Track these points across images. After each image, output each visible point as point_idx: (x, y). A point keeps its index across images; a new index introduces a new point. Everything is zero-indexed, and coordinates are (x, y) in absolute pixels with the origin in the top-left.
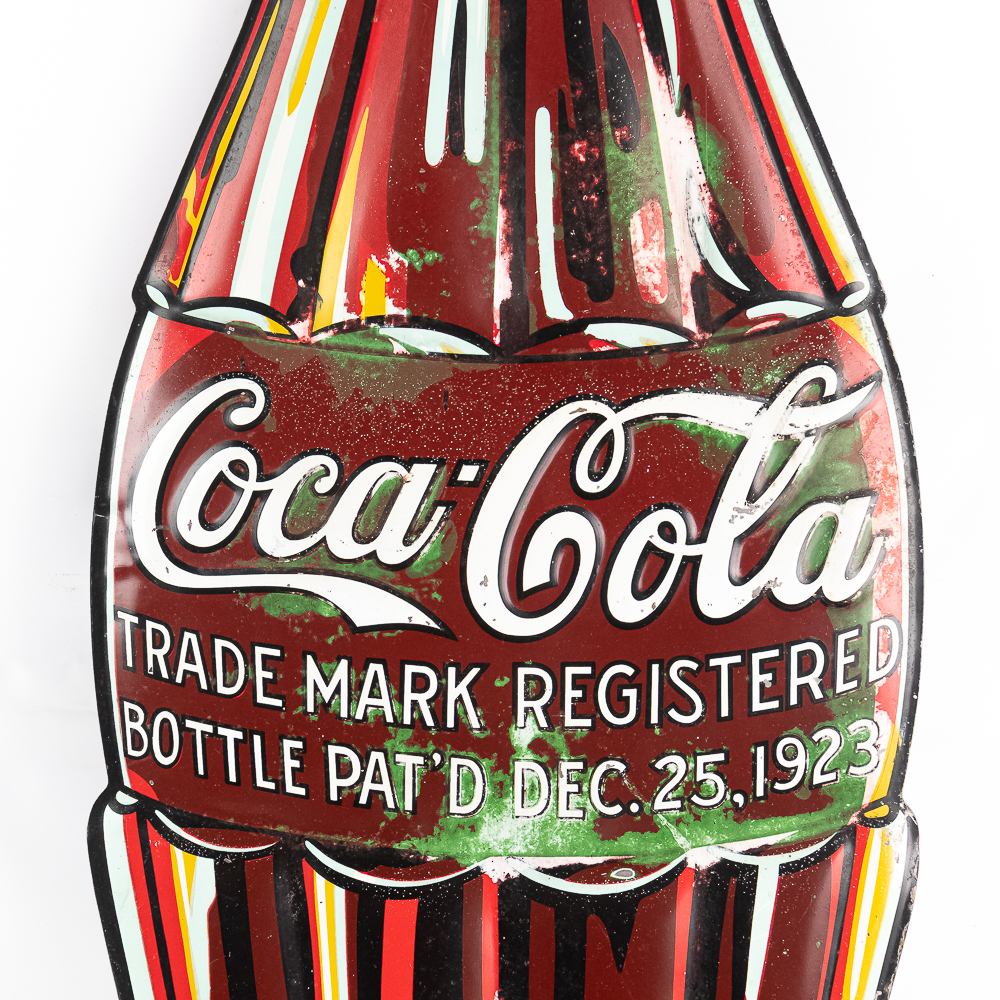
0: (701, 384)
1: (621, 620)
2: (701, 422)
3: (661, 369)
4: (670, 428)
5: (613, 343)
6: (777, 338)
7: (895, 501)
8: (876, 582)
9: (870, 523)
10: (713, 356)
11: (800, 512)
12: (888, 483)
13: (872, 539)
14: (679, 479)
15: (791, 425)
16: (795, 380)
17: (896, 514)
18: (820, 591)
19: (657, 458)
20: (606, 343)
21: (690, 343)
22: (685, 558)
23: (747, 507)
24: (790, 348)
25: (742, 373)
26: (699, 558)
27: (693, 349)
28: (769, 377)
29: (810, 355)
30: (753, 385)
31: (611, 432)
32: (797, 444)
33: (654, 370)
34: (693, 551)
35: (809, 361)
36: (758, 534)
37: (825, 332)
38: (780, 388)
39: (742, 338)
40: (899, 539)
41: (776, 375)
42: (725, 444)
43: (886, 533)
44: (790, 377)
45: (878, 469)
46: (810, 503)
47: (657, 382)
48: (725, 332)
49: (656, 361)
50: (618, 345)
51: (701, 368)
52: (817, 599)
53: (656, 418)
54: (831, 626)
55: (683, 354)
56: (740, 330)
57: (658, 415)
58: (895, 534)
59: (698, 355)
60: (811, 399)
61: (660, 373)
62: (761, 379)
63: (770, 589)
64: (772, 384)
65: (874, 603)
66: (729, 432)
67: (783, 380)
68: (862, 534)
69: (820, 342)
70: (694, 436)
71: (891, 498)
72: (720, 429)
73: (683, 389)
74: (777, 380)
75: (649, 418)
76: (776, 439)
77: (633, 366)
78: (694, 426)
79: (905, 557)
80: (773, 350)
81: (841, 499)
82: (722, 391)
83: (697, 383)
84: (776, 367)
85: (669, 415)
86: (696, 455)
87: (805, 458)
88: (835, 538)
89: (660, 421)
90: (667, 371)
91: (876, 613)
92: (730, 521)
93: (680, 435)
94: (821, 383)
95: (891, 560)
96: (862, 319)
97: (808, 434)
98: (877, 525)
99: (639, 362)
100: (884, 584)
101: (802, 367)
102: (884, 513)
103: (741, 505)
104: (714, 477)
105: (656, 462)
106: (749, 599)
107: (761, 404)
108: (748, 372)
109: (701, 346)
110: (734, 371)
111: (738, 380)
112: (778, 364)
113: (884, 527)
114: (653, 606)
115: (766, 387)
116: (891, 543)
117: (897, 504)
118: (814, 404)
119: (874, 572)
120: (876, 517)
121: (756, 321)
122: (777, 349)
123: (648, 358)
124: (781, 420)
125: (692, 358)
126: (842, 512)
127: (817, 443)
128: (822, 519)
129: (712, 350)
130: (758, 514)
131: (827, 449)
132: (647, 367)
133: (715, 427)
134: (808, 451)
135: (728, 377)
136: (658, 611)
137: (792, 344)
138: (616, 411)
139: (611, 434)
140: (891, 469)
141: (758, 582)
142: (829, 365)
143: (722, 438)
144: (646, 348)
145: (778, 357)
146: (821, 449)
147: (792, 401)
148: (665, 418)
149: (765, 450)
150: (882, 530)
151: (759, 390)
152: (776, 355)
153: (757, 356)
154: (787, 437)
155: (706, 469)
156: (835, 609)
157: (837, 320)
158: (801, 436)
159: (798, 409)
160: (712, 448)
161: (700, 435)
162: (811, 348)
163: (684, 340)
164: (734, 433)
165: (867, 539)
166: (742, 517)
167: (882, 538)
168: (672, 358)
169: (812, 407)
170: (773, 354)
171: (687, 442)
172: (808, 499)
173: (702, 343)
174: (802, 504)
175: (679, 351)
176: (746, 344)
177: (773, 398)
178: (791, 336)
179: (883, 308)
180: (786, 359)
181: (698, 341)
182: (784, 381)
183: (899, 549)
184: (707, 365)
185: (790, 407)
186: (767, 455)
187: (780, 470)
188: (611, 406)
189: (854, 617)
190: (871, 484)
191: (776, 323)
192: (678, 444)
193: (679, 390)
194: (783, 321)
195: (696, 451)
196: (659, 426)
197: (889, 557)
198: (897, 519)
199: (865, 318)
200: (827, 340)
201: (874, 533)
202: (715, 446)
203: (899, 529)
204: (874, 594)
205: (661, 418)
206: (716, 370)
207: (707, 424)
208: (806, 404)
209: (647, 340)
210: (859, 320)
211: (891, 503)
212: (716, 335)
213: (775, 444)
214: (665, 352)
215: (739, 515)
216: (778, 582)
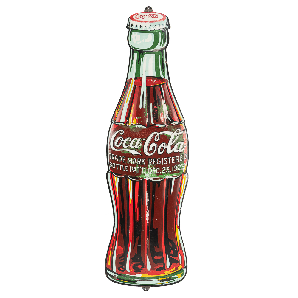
1: (159, 154)
4: (164, 135)
6: (174, 126)
14: (165, 140)
19: (162, 138)
20: (158, 126)
24: (176, 127)
27: (166, 127)
29: (178, 128)
30: (172, 131)
31: (158, 135)
34: (166, 147)
36: (173, 145)
38: (175, 131)
39: (171, 126)
43: (185, 145)
48: (169, 125)
49: (162, 128)
57: (163, 133)
66: (170, 135)
70: (166, 136)
77: (160, 129)
84: (174, 129)
86: (166, 138)
87: (177, 138)
88: (180, 146)
91: (184, 153)
92: (170, 144)
94: (179, 130)
95: (186, 148)
97: (178, 135)
103: (171, 142)
104: (168, 140)
106: (172, 152)
108: (172, 129)
110: (170, 129)
114: (162, 152)
116: (186, 146)
119: (184, 149)
121: (172, 124)
124: (175, 134)
126: (181, 143)
128: (179, 144)
129: (168, 127)
130: (173, 143)
131: (179, 137)
133: (168, 135)
140: (186, 139)
141: (173, 150)
154: (176, 136)
156: (180, 153)
157: (180, 124)
159: (177, 133)
160: (168, 137)
165: (183, 146)
168: (164, 128)
174: (177, 142)
178: (176, 126)
179: (185, 123)
186: (174, 137)
187: (175, 139)
188: (158, 133)
189: (182, 154)
190: (184, 140)
193: (165, 131)
194: (175, 124)
199: (183, 124)
200: (179, 126)
204: (184, 151)
209: (162, 126)
211: (186, 142)
216: (175, 150)
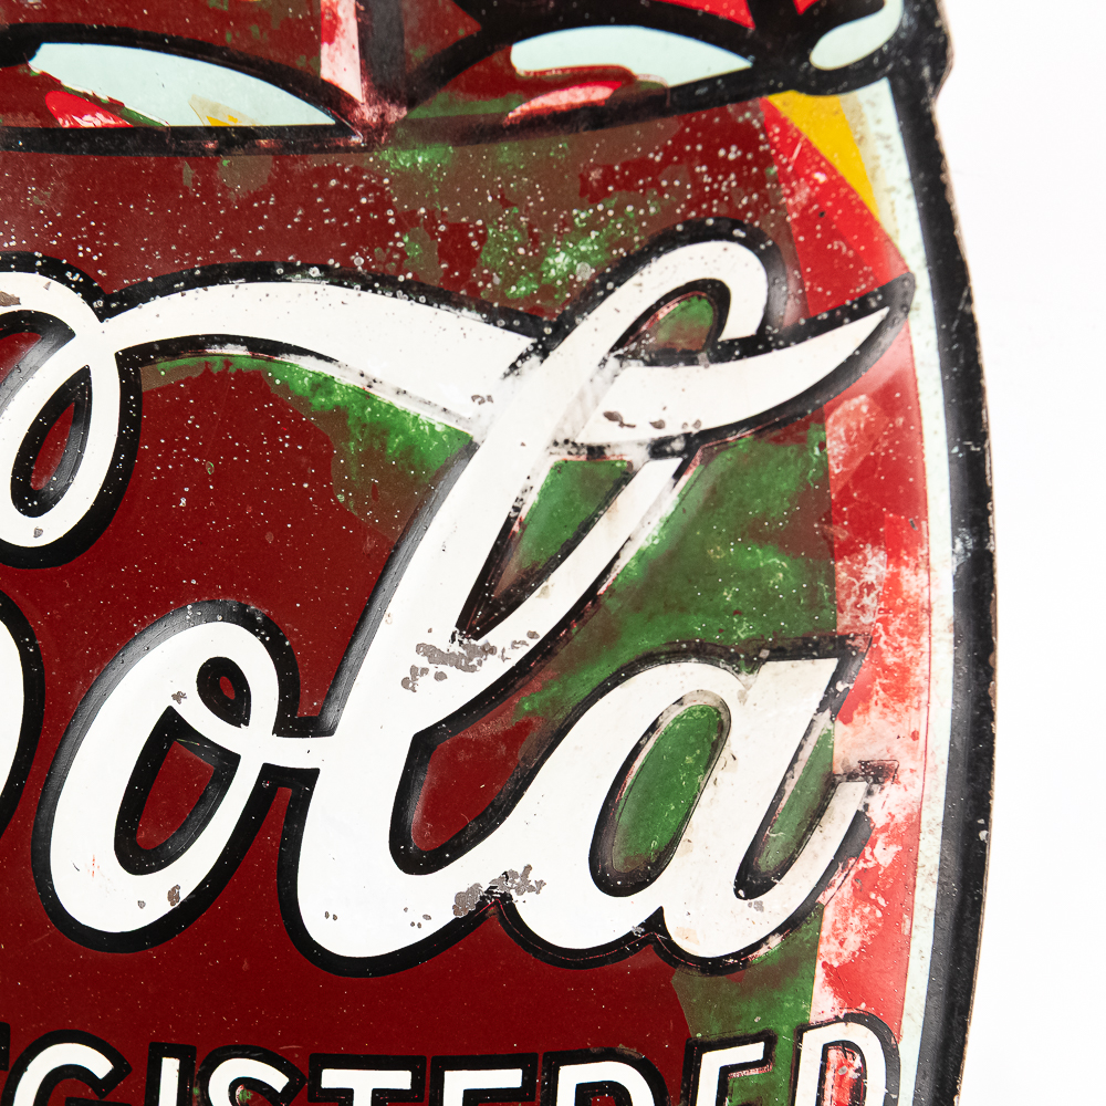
0: (358, 261)
1: (84, 922)
2: (346, 378)
3: (246, 204)
4: (253, 383)
5: (113, 107)
6: (598, 143)
7: (913, 680)
8: (830, 915)
9: (826, 740)
10: (406, 178)
11: (616, 680)
12: (896, 624)
13: (830, 784)
14: (270, 538)
15: (611, 416)
16: (636, 279)
17: (915, 721)
18: (656, 921)
19: (210, 468)
20: (92, 103)
21: (342, 129)
22: (268, 771)
23: (456, 648)
24: (633, 177)
25: (482, 239)
26: (310, 776)
27: (348, 149)
28: (560, 261)
29: (691, 205)
30: (510, 279)
31: (84, 375)
32: (626, 475)
33: (226, 203)
34: (294, 753)
35: (687, 223)
36: (488, 728)
37: (747, 137)
38: (589, 297)
39: (496, 131)
40: (915, 793)
41: (583, 257)
42: (409, 450)
44: (624, 269)
45: (870, 577)
46: (650, 659)
47: (229, 240)
48: (444, 106)
50: (129, 115)
51: (364, 210)
52: (644, 942)
53: (216, 350)
54: (682, 1024)
55: (315, 161)
56: (487, 107)
57: (224, 340)
58: (904, 777)
59: (357, 170)
60: (681, 344)
61: (246, 212)
62: (536, 264)
63: (506, 897)
64: (568, 285)
65: (820, 973)
66: (426, 415)
67: (600, 274)
68: (799, 768)
69: (725, 167)
70: (322, 415)
71: (904, 671)
72: (400, 403)
73: (303, 270)
74: (585, 273)
75: (193, 345)
76: (562, 455)
78: (323, 384)
79: (931, 849)
80: (584, 179)
81: (745, 659)
82: (417, 290)
83: (344, 257)
84: (586, 232)
85: (254, 344)
86: (325, 471)
87: (644, 522)
88: (717, 772)
89: (228, 361)
90: (265, 209)
92: (405, 683)
93: (281, 408)
94: (716, 294)
96: (867, 110)
97: (658, 450)
98: (851, 743)
99: (188, 173)
100: (855, 921)
101: (665, 241)
102: (874, 713)
103: (443, 643)
104: (369, 545)
105: (205, 480)
106: (443, 917)
107: (525, 343)
109: (371, 144)
110: (457, 231)
111: (466, 258)
112: (592, 224)
113: (874, 753)
114: (173, 894)
115: (547, 290)
117: (919, 690)
118: (690, 359)
119: (824, 882)
120: (847, 721)
121: (541, 83)
122: (595, 175)
123: (213, 164)
124: (581, 397)
125: (343, 178)
126: (742, 698)
127: (685, 479)
128: (679, 711)
129: (404, 160)
130: (492, 671)
131: (715, 498)
132: (208, 189)
133: (383, 394)
134: (657, 503)
135: (441, 249)
136: (186, 913)
137: (642, 167)
138: (103, 315)
139: (82, 379)
140: (911, 581)
142: (749, 243)
143: (404, 431)
144: (210, 131)
145: (595, 200)
146: (698, 495)
147: (620, 343)
148: (241, 351)
149: (523, 483)
150: (864, 764)
151: (530, 297)
152: (591, 194)
153: (532, 191)
154: (596, 452)
155: (349, 518)
156: (697, 977)
158: (637, 455)
159: (635, 370)
160: (373, 456)
161: (339, 414)
162: (698, 185)
163: (319, 117)
164: (440, 422)
165: (814, 786)
166: (440, 676)
167: (860, 786)
168: (284, 171)
169: (682, 370)
170: (583, 192)
171: (302, 431)
172: (646, 643)
173: (377, 133)
174: (626, 656)
175: (306, 150)
176: (506, 152)
177: (563, 329)
179: (938, 80)
180: (619, 210)
181: (365, 127)
182: (605, 278)
183: (914, 824)
184: (382, 203)
185: (613, 363)
186: (532, 499)
187: (568, 548)
188: (89, 299)
189: (755, 1006)
190: (845, 621)
191: (600, 93)
192: (274, 433)
193: (291, 270)
194: (623, 93)
195: (323, 461)
196: (223, 375)
197: (880, 845)
198: (915, 736)
200: (750, 165)
201: (838, 769)
202: (381, 455)
203: (919, 766)
204: (822, 948)
205: (230, 349)
206: (407, 221)
207: (361, 383)
208: (665, 356)
209: (215, 109)
210: (857, 111)
211: (900, 687)
212: (420, 113)
213: (558, 469)
214: (267, 151)
215: (433, 669)
216: (533, 877)
